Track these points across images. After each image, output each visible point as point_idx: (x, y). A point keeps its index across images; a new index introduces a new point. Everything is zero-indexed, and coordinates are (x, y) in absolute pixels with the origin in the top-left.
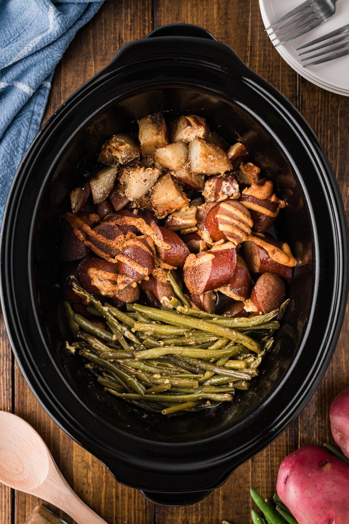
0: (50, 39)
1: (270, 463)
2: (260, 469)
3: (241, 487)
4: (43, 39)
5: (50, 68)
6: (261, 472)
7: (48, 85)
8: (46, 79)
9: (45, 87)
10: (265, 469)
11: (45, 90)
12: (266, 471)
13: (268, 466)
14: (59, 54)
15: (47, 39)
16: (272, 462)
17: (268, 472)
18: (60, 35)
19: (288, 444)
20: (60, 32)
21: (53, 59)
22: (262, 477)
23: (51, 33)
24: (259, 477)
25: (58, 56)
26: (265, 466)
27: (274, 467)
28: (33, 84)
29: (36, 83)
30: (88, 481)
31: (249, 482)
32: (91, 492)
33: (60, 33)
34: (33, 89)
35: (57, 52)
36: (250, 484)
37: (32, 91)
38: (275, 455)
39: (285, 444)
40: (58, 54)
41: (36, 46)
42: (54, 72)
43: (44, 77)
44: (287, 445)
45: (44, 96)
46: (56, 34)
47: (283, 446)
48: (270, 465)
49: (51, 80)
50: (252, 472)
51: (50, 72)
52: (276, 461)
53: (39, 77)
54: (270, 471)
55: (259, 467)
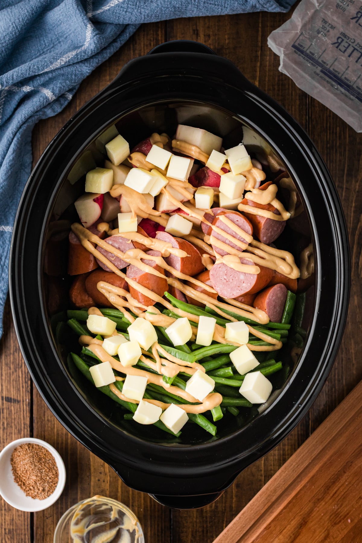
0: (84, 56)
1: (282, 452)
2: (272, 458)
3: (254, 476)
4: (77, 55)
5: (76, 81)
6: (273, 461)
7: (70, 97)
8: (70, 91)
9: (66, 98)
10: (277, 458)
11: (65, 101)
12: (278, 460)
13: (280, 454)
14: (89, 70)
15: (81, 56)
16: (284, 450)
17: (280, 460)
18: (93, 54)
19: (300, 433)
20: (95, 51)
21: (82, 73)
22: (274, 465)
23: (86, 50)
24: (271, 466)
25: (87, 72)
26: (277, 454)
27: (285, 455)
28: (57, 92)
29: (60, 91)
30: (104, 471)
31: (261, 470)
32: (107, 481)
33: (94, 53)
34: (55, 96)
35: (87, 68)
36: (263, 472)
37: (54, 98)
38: (286, 444)
39: (296, 433)
40: (87, 70)
41: (69, 61)
42: (78, 86)
43: (68, 87)
44: (298, 434)
45: (61, 105)
46: (90, 53)
47: (295, 435)
48: (282, 454)
49: (74, 93)
50: (264, 461)
51: (75, 84)
52: (288, 450)
53: (64, 87)
54: (282, 459)
55: (271, 455)
